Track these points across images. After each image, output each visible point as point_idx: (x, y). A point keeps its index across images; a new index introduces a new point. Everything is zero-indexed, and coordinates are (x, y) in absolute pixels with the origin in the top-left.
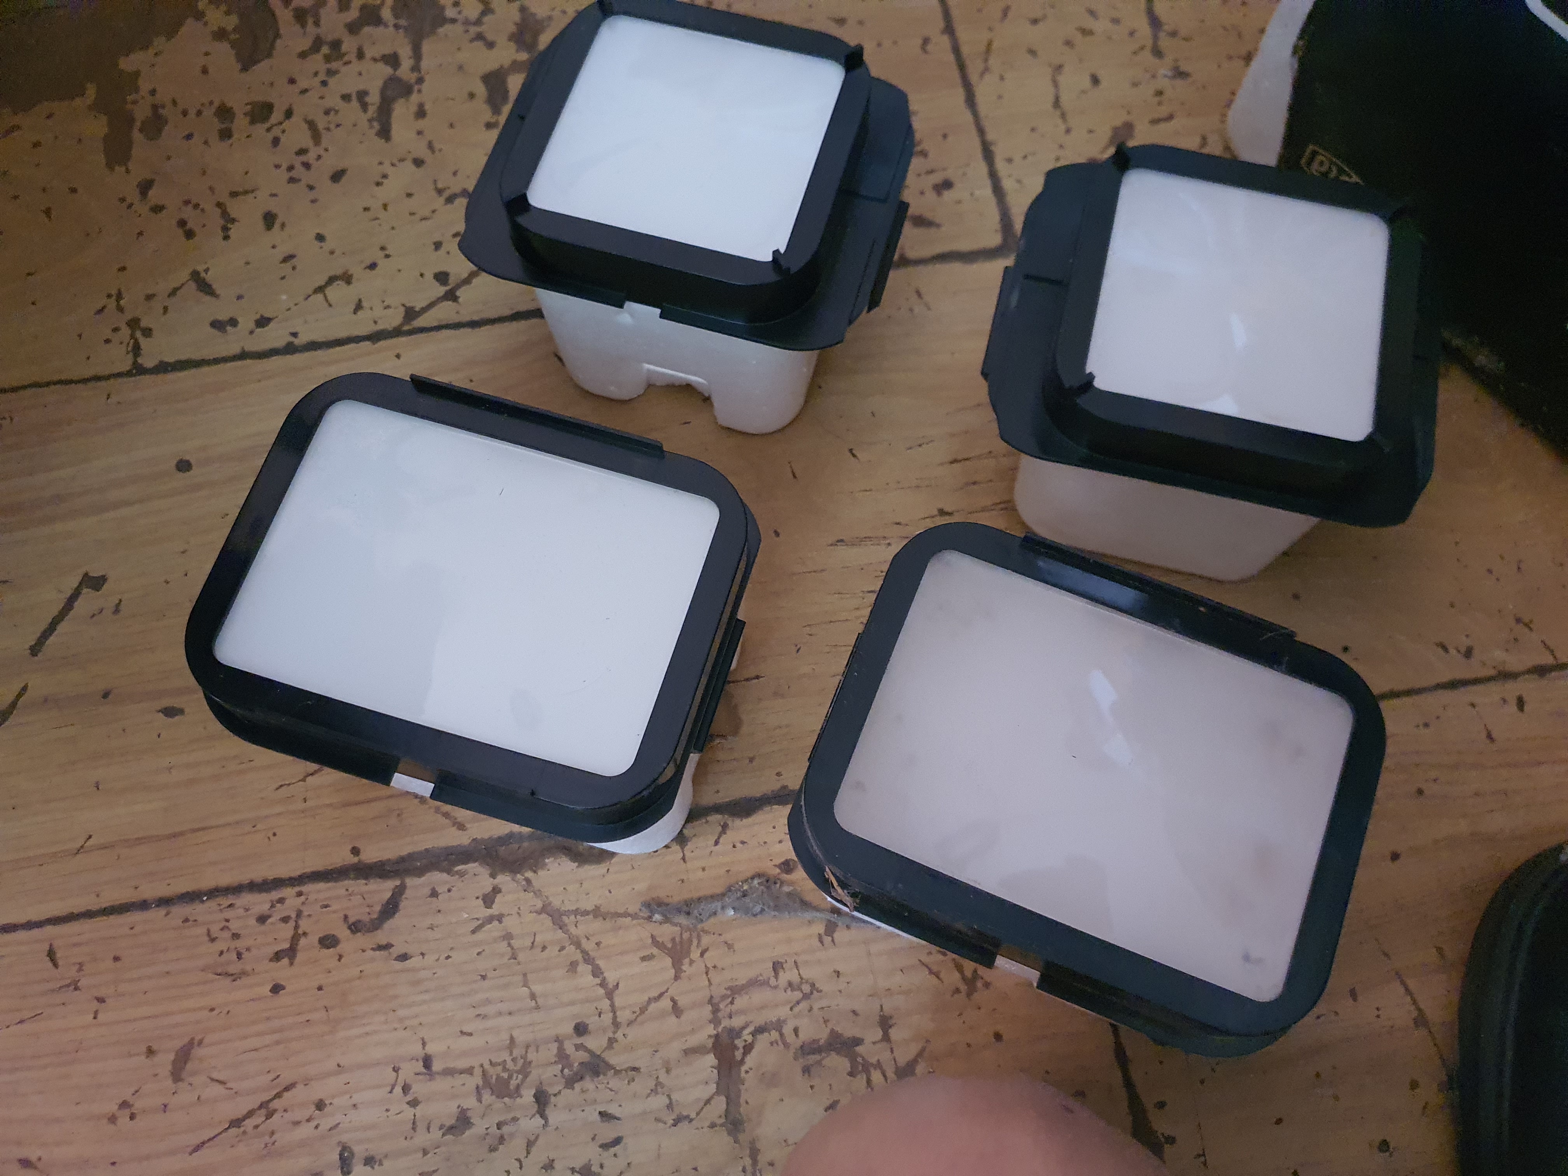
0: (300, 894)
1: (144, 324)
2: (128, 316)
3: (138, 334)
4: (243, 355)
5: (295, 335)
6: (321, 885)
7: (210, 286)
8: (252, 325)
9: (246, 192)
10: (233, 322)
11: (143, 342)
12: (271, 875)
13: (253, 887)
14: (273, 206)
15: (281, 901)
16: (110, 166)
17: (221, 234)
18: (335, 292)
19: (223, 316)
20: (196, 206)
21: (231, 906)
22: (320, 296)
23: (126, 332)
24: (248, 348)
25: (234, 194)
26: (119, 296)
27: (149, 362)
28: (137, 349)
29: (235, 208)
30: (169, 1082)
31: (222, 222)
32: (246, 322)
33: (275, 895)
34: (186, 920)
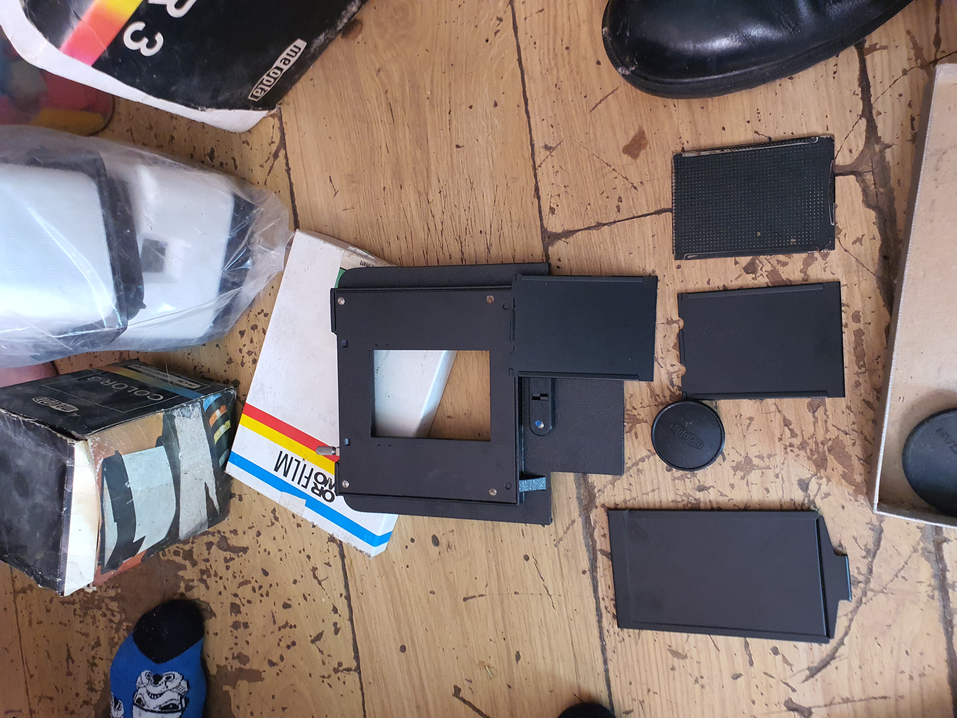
0: (603, 599)
1: (336, 666)
2: (333, 673)
3: (341, 669)
4: (351, 620)
5: (341, 595)
6: (600, 589)
7: (318, 635)
8: (337, 615)
9: (273, 616)
10: (335, 624)
11: (345, 666)
12: (594, 612)
13: (600, 621)
14: (280, 605)
15: (606, 608)
16: (262, 679)
17: (293, 629)
18: (321, 575)
19: (333, 628)
20: (280, 640)
21: (608, 631)
22: (323, 583)
23: (339, 674)
24: (348, 618)
25: (275, 623)
26: (323, 677)
27: (354, 665)
28: (349, 670)
29: (281, 622)
30: (687, 661)
31: (288, 628)
32: (335, 618)
33: (603, 611)
34: (614, 652)
